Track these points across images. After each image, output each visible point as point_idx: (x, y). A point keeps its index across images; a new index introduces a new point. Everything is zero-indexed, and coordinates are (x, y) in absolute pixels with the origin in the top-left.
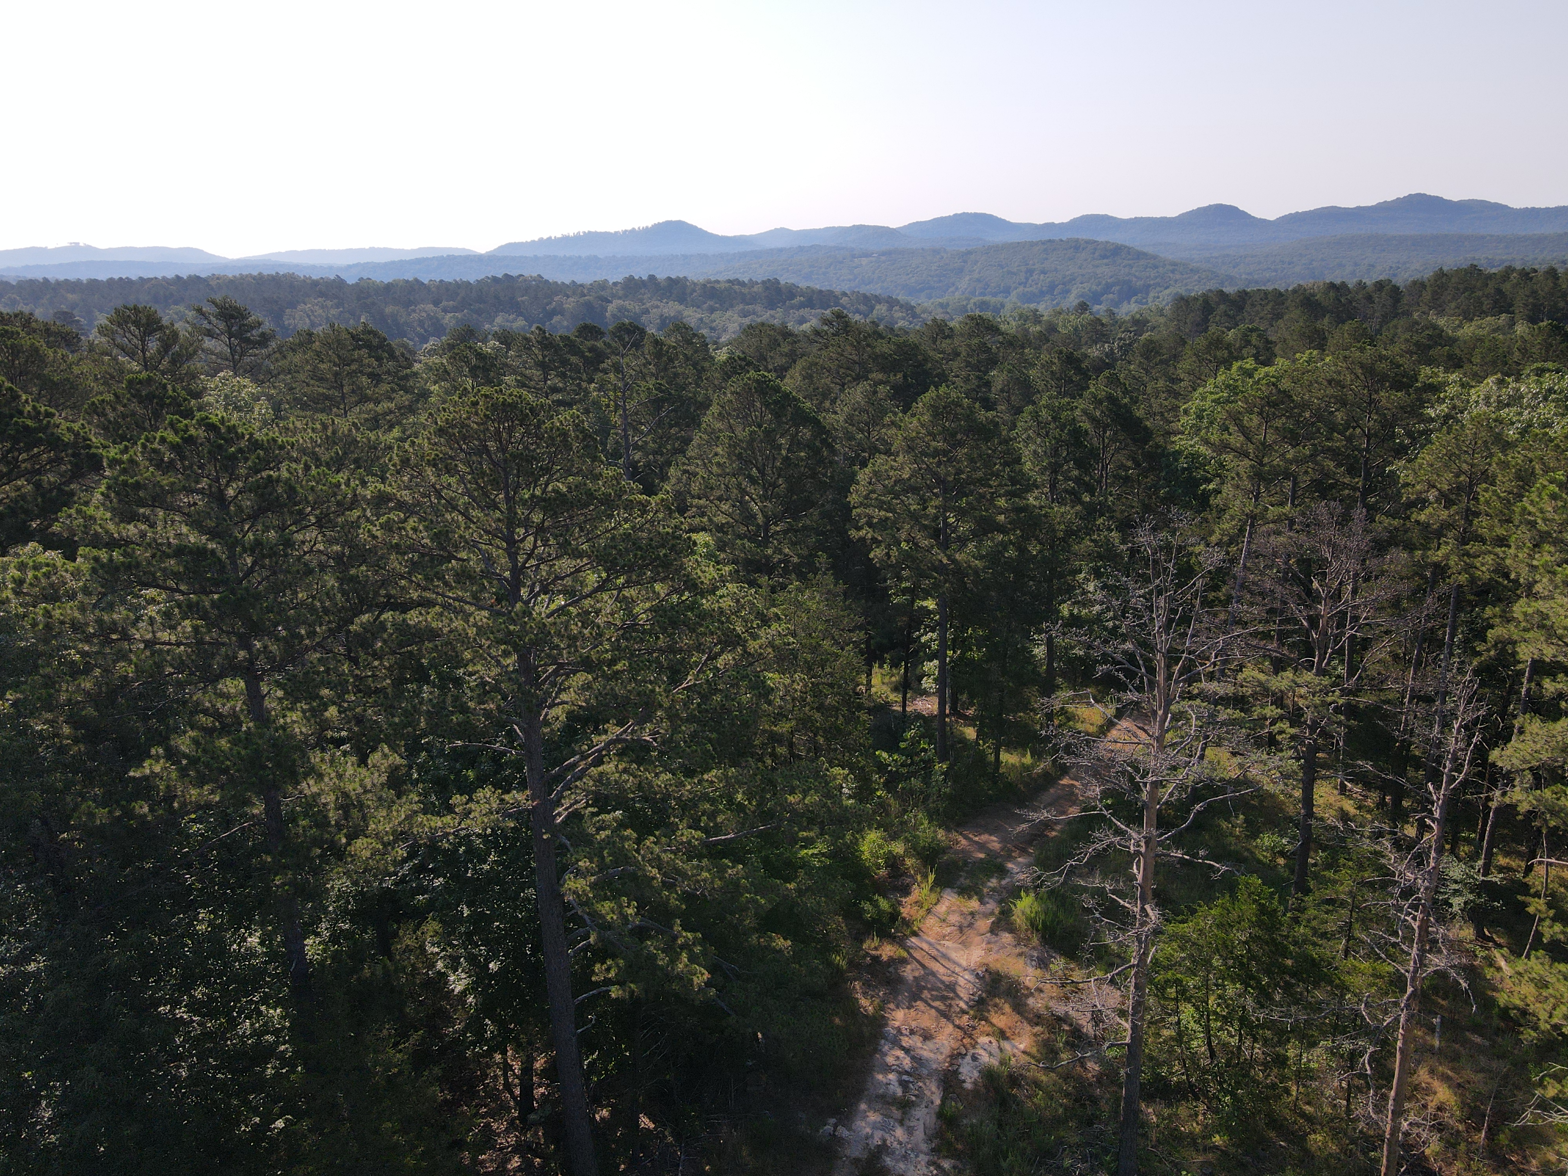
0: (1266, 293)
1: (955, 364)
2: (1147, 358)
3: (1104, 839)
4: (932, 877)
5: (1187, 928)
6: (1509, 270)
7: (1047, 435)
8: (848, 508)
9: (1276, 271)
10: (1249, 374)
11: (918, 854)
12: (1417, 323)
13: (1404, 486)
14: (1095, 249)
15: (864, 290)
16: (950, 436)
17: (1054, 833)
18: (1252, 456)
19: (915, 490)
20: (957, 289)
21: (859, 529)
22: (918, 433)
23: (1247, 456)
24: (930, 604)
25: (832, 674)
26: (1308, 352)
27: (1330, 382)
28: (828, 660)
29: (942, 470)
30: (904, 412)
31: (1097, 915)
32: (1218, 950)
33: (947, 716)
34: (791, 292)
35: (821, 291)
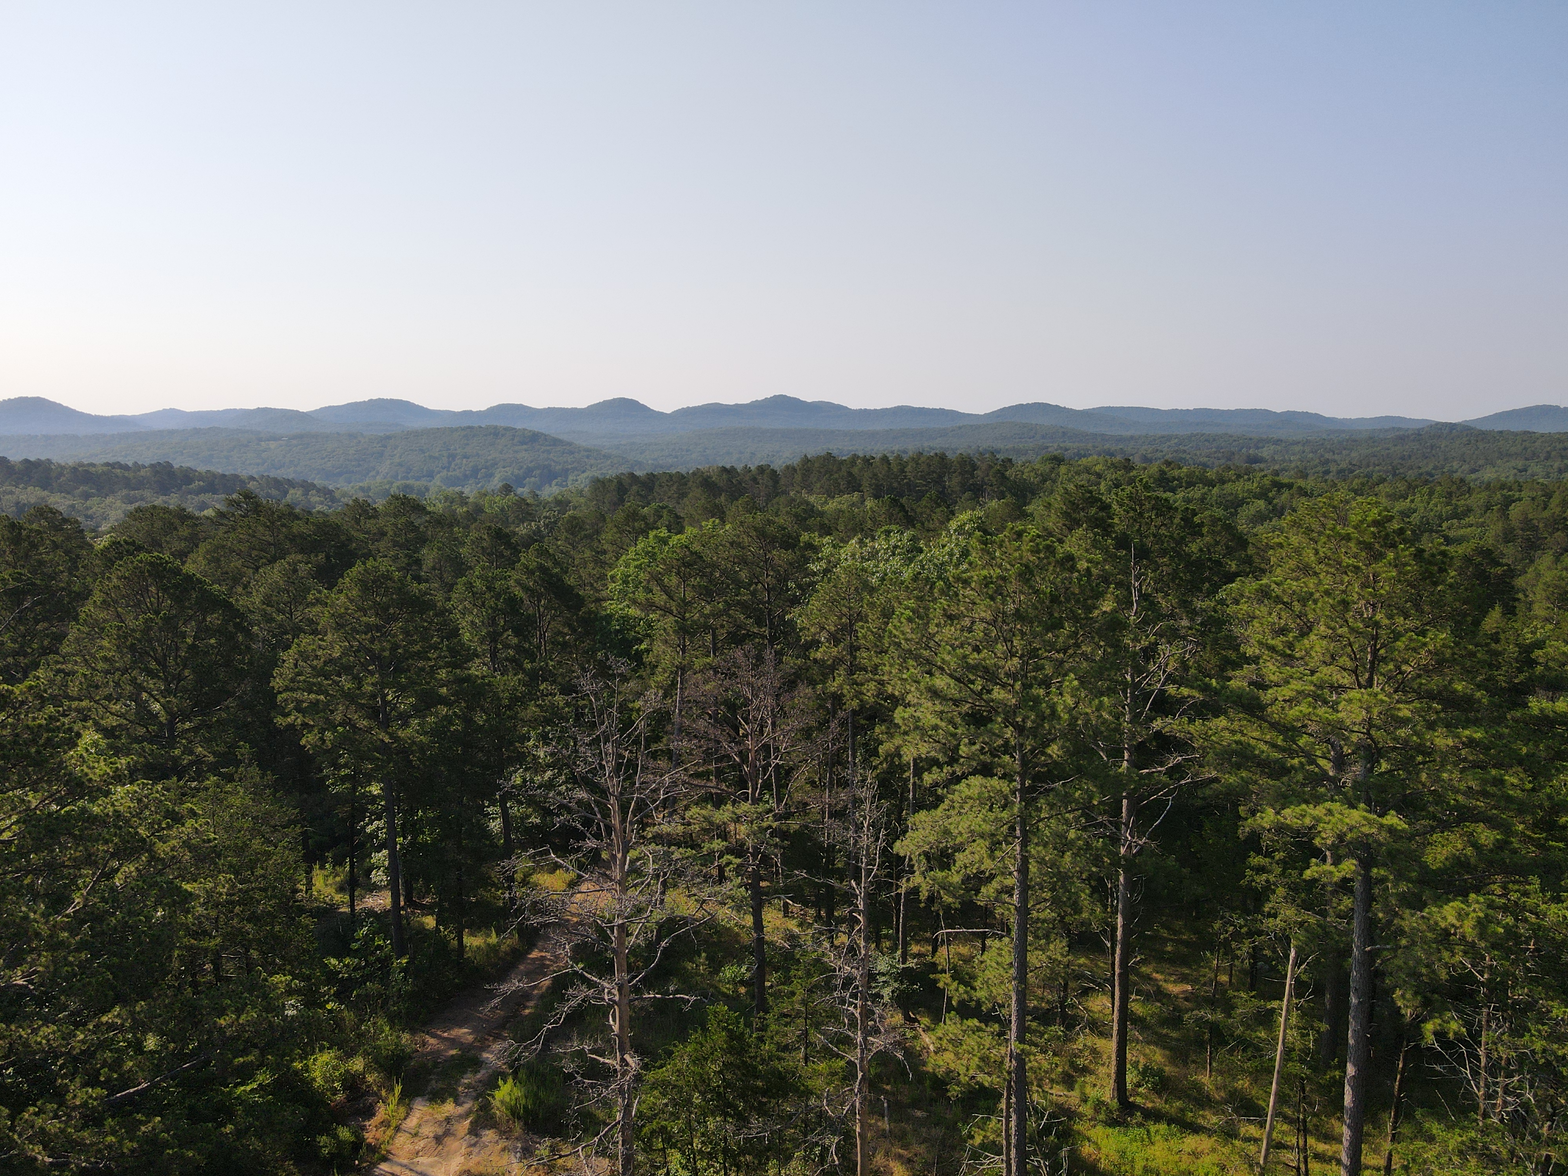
0: (671, 476)
1: (382, 545)
2: (572, 534)
3: (578, 995)
4: (398, 1089)
5: (666, 1073)
6: (855, 457)
7: (483, 605)
8: (272, 695)
9: (676, 457)
10: (664, 541)
11: (381, 1066)
12: (793, 500)
13: (801, 630)
14: (514, 436)
15: (273, 474)
16: (382, 610)
17: (527, 1011)
18: (675, 612)
19: (347, 669)
20: (378, 473)
21: (288, 715)
22: (347, 609)
23: (671, 613)
24: (375, 789)
25: (264, 876)
26: (711, 520)
27: (732, 544)
28: (258, 860)
29: (376, 647)
30: (329, 588)
31: (579, 1078)
32: (696, 1086)
33: (403, 908)
34: (187, 477)
35: (224, 476)
